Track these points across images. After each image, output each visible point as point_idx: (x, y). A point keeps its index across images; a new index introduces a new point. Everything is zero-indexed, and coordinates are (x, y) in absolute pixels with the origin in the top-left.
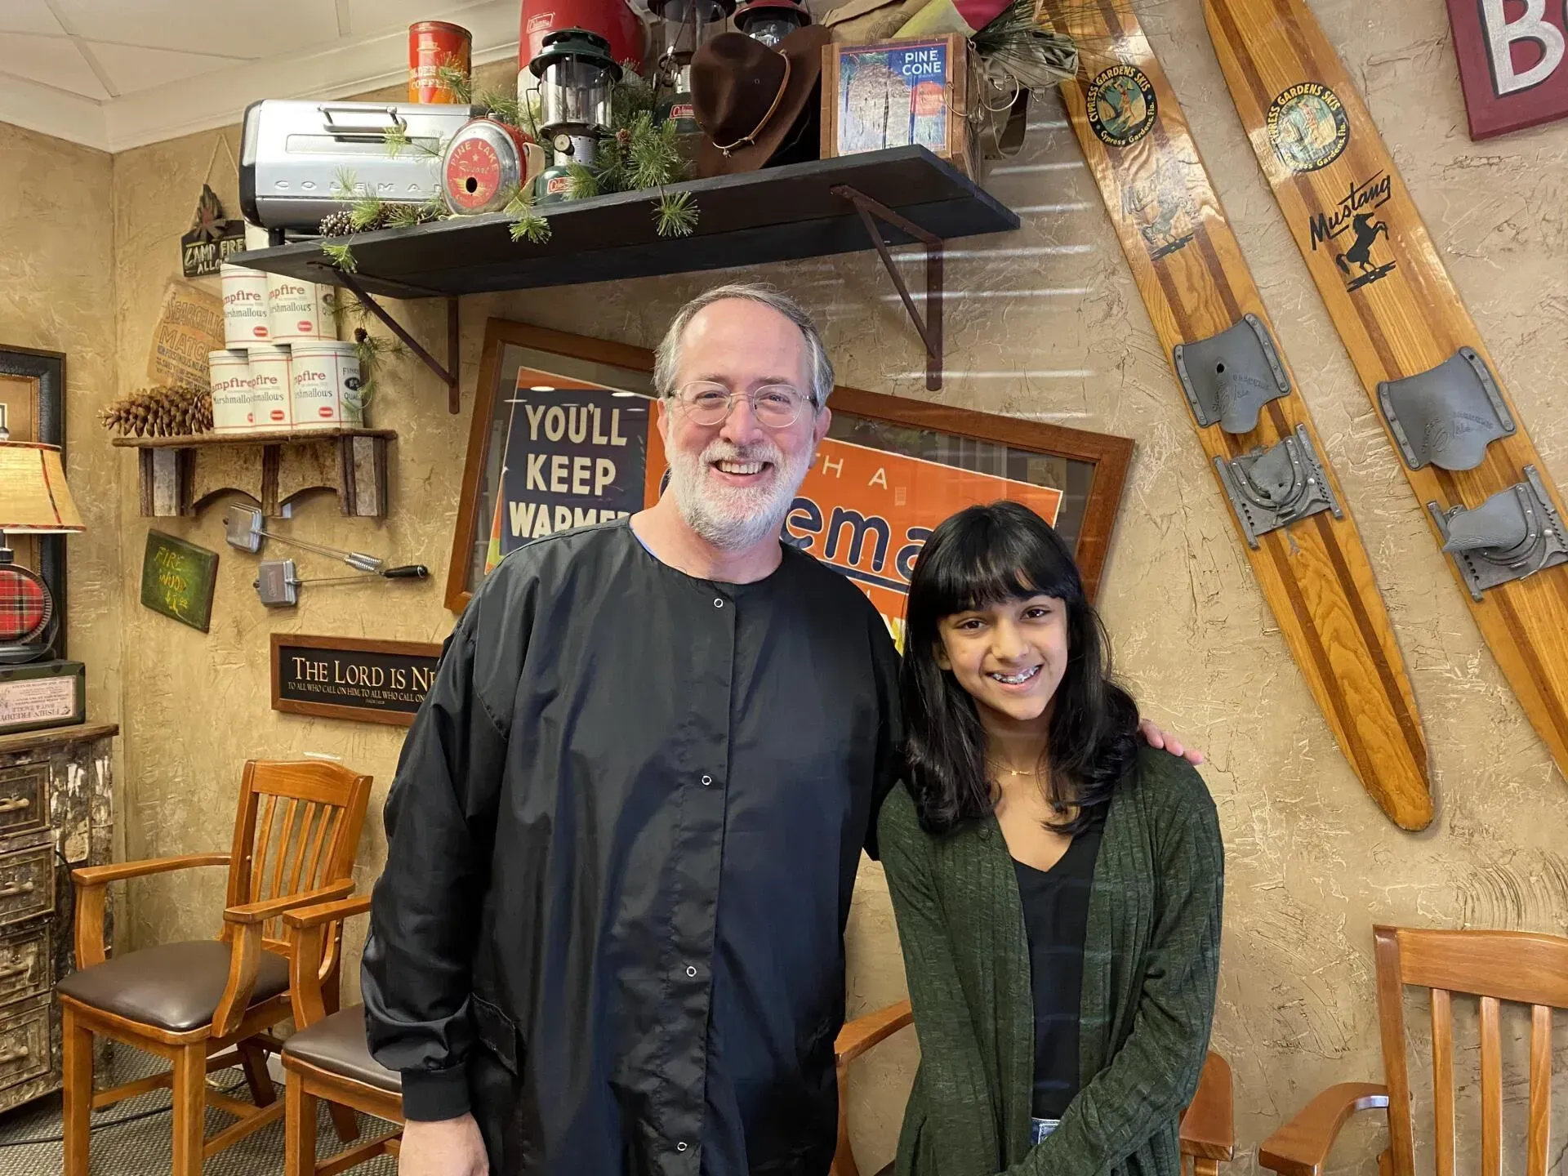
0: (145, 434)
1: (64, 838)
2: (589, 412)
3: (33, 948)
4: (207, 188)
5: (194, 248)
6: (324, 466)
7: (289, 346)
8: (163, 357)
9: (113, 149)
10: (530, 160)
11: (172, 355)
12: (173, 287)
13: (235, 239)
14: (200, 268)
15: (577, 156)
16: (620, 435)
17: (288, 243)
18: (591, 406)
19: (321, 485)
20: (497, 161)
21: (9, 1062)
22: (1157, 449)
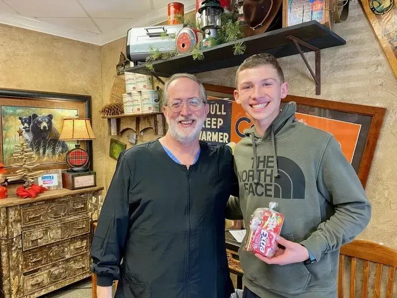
0: (109, 115)
1: (92, 215)
2: (216, 106)
3: (85, 241)
4: (122, 53)
5: (119, 68)
6: (150, 122)
7: (141, 91)
8: (113, 96)
9: (100, 45)
10: (199, 37)
11: (115, 95)
12: (115, 78)
13: (128, 65)
14: (121, 73)
15: (212, 34)
16: (224, 112)
17: (138, 65)
18: (216, 104)
19: (150, 127)
20: (190, 38)
21: (80, 268)
22: (394, 111)
